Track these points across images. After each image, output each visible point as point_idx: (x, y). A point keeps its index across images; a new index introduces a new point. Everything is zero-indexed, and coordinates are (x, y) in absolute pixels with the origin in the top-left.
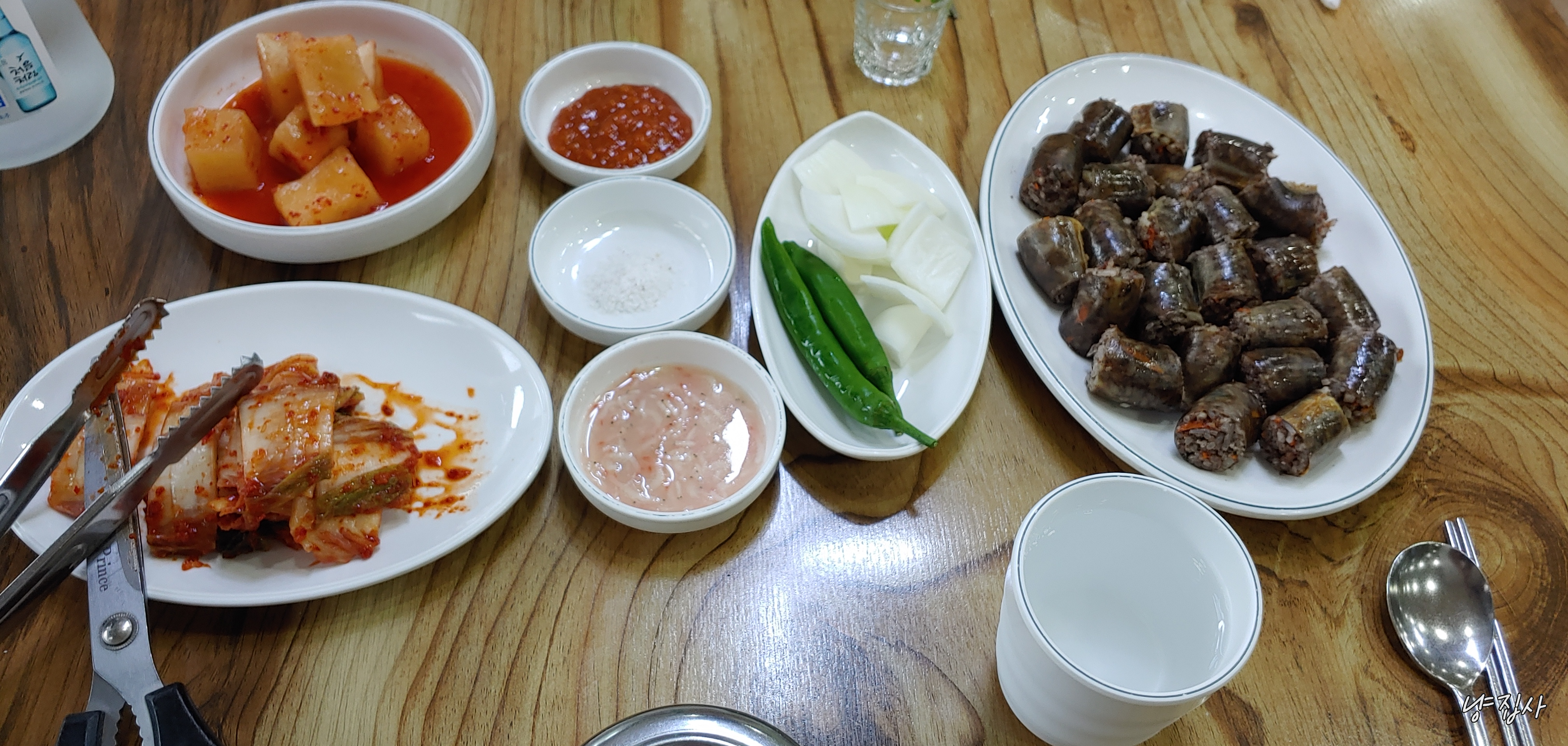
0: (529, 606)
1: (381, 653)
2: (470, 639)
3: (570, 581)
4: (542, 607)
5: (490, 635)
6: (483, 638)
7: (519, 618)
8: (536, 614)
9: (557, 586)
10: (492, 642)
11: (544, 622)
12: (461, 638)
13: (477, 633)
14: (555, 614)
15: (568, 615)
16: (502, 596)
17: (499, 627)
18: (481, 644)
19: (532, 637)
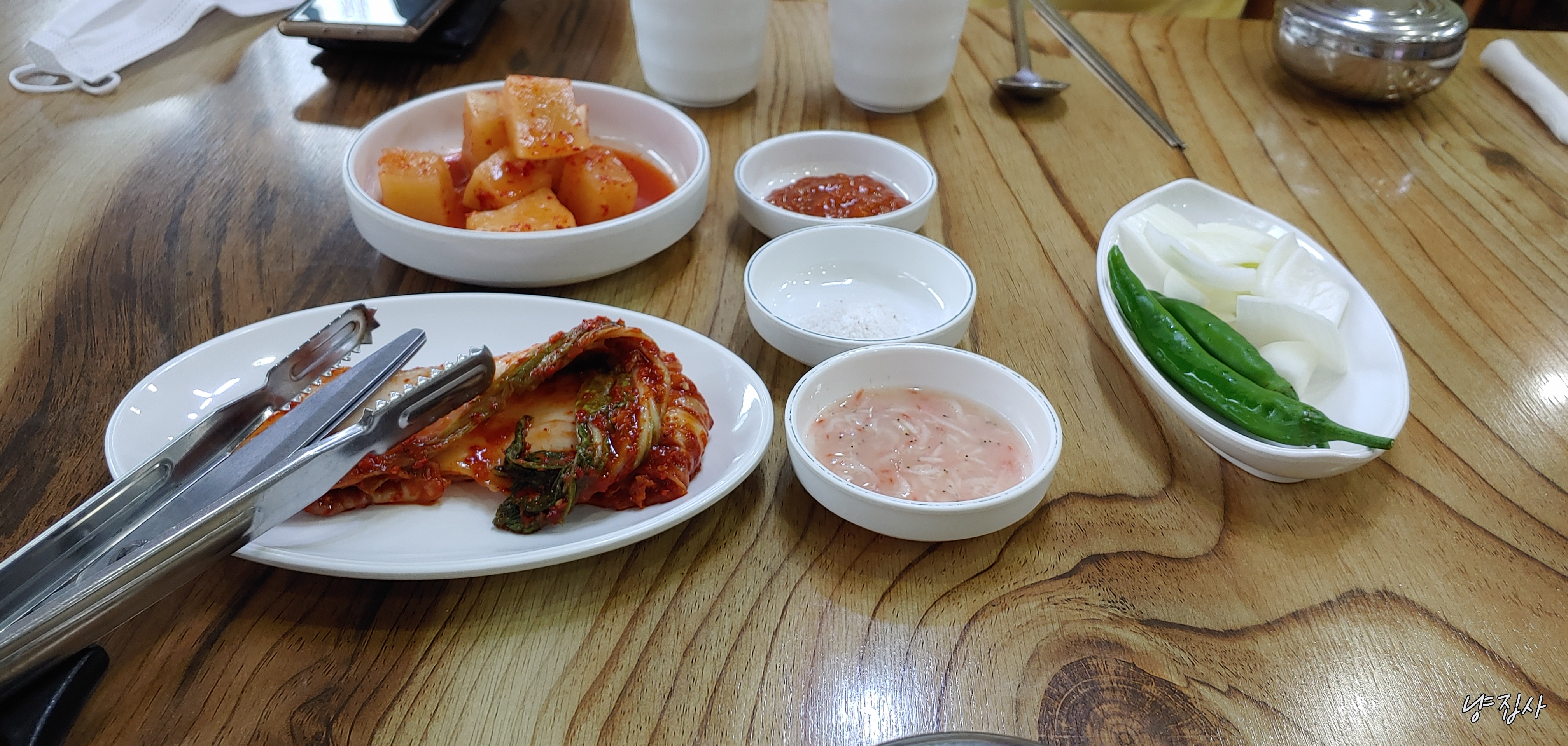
0: (739, 620)
1: (548, 658)
2: (664, 649)
3: (790, 597)
4: (755, 621)
5: (689, 646)
6: (680, 649)
7: (727, 631)
8: (749, 628)
9: (773, 601)
10: (692, 654)
11: (759, 638)
12: (652, 648)
13: (672, 644)
14: (773, 630)
15: (789, 631)
16: (705, 607)
17: (701, 640)
18: (678, 656)
19: (743, 652)
